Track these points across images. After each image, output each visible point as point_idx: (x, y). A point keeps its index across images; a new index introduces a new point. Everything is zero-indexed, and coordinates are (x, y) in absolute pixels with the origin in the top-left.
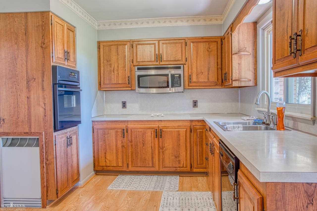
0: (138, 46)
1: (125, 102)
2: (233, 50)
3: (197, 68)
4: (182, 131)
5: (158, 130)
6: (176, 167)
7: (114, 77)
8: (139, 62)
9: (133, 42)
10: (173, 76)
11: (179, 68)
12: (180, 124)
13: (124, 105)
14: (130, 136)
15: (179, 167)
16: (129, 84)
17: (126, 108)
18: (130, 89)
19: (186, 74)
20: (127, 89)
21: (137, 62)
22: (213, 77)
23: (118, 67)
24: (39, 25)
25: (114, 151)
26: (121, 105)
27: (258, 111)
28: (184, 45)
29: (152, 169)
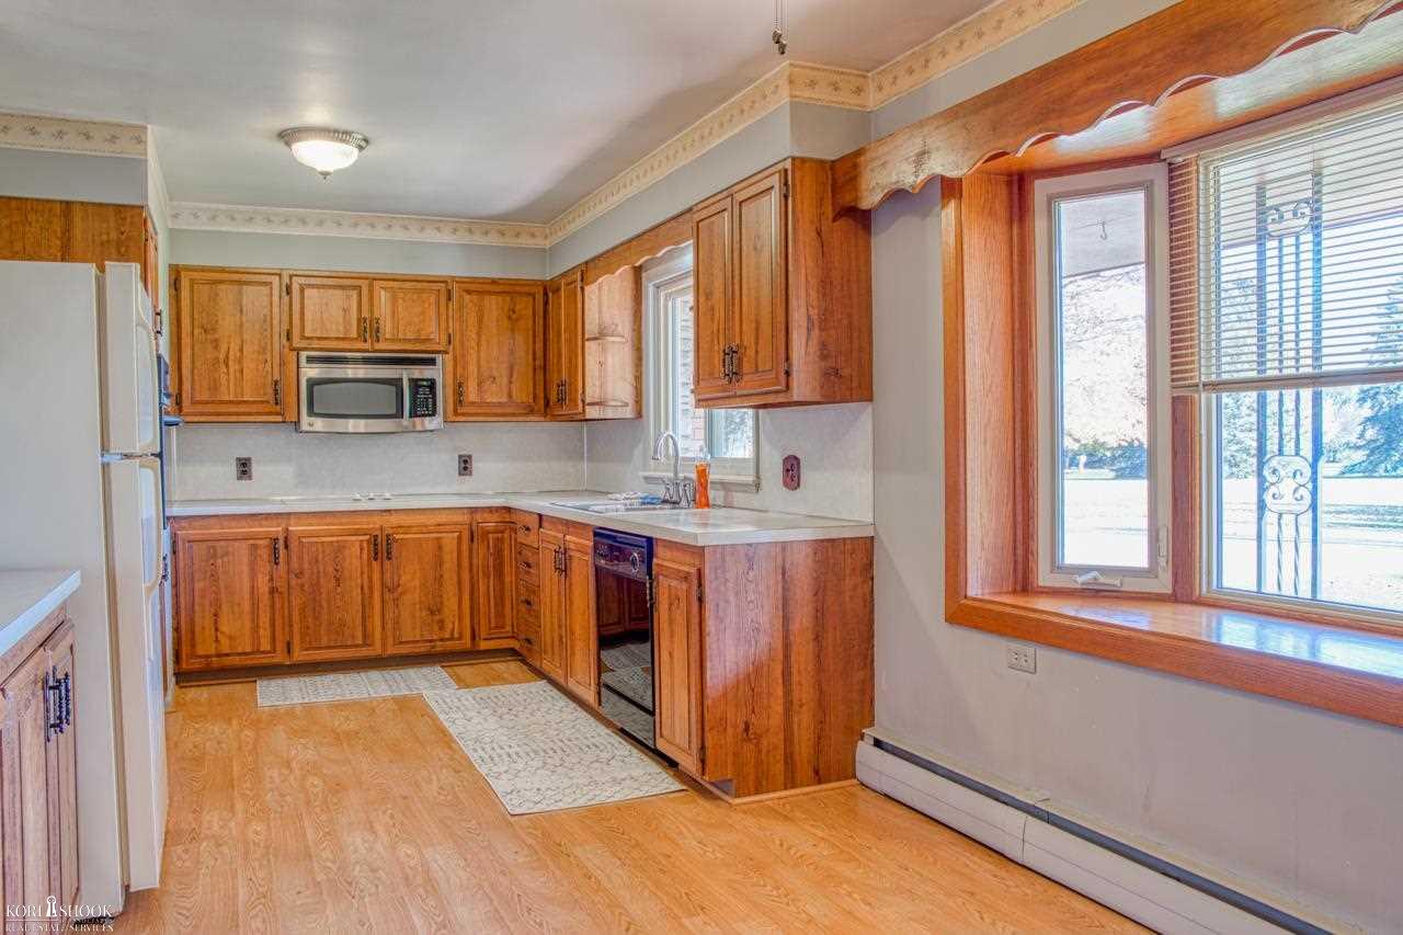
0: (308, 292)
1: (249, 459)
2: (587, 327)
3: (479, 367)
4: (449, 541)
5: (379, 540)
6: (431, 641)
7: (228, 381)
8: (308, 338)
9: (291, 277)
10: (415, 383)
11: (432, 362)
12: (443, 518)
13: (244, 468)
14: (294, 559)
15: (442, 640)
16: (277, 404)
17: (250, 478)
18: (279, 419)
19: (450, 381)
20: (272, 418)
21: (303, 337)
22: (522, 394)
23: (241, 350)
24: (108, 241)
25: (247, 606)
26: (233, 469)
28: (443, 299)
29: (364, 652)
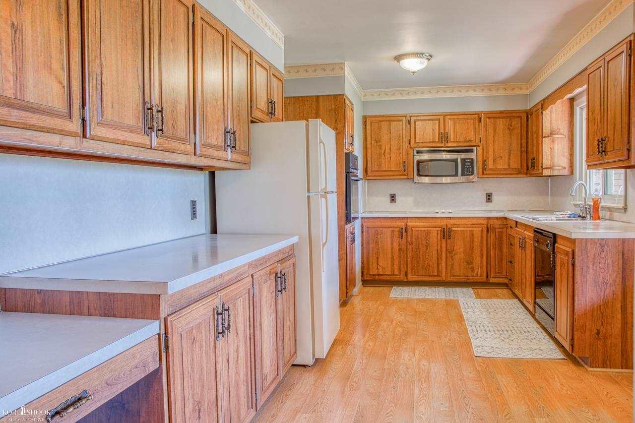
0: (417, 123)
1: (395, 195)
2: (544, 131)
3: (494, 151)
4: (477, 232)
5: (445, 230)
6: (467, 276)
7: (385, 162)
8: (418, 143)
9: (410, 117)
10: (463, 161)
11: (472, 151)
12: (474, 221)
13: (393, 198)
14: (409, 237)
15: (473, 276)
16: (404, 171)
17: (395, 202)
18: (406, 177)
19: (480, 159)
20: (402, 177)
21: (415, 142)
22: (515, 164)
23: (390, 149)
24: (331, 109)
25: (390, 256)
26: (388, 199)
27: (574, 204)
28: (477, 123)
29: (438, 279)
